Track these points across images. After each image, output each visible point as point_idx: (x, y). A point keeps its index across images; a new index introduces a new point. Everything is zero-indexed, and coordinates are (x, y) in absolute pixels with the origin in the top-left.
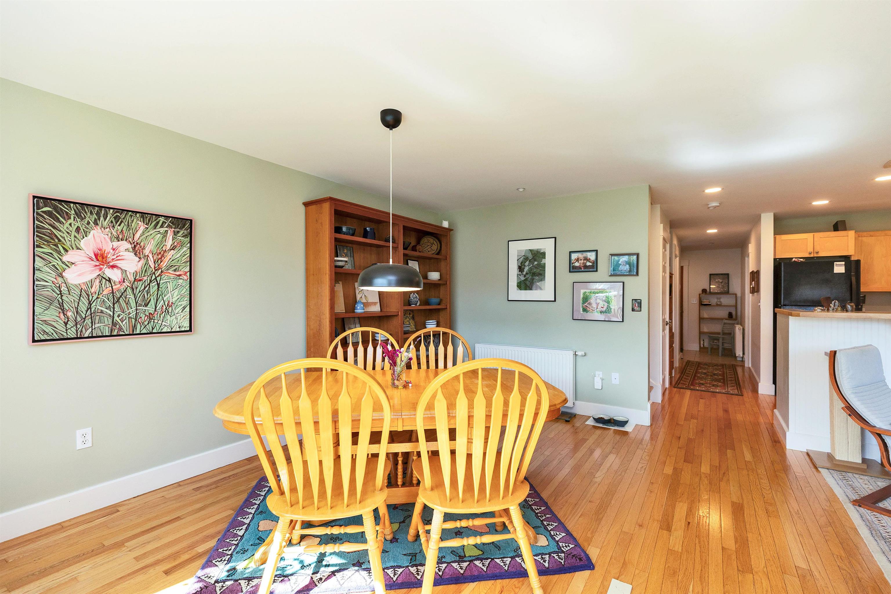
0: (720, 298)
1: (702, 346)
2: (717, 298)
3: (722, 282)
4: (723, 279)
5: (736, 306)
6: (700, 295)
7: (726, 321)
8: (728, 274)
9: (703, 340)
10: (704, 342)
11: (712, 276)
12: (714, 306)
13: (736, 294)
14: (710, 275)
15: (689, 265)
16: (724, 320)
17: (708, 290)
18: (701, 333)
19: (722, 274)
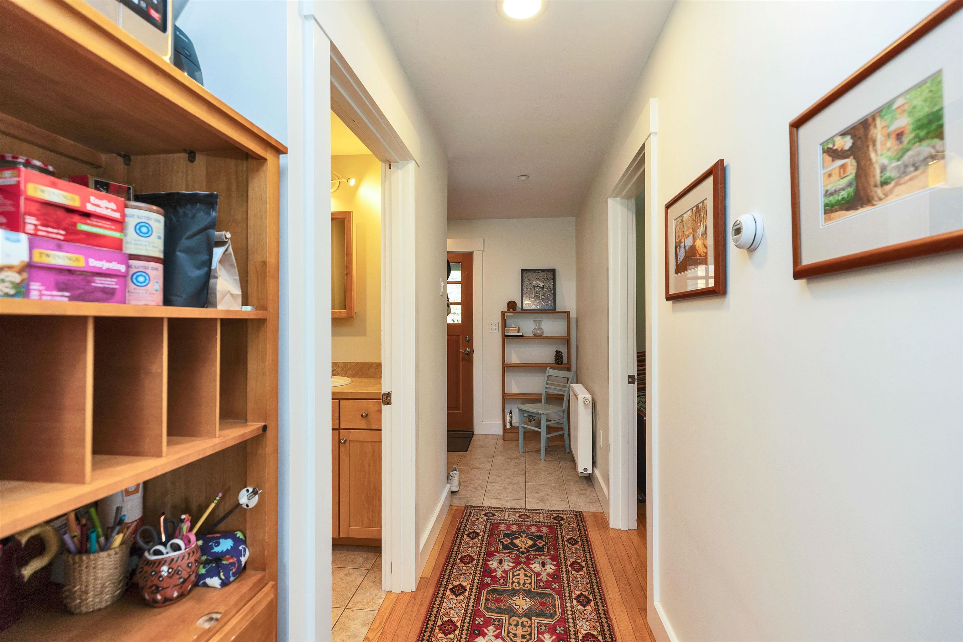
0: (540, 322)
1: (508, 426)
2: (536, 322)
3: (543, 288)
4: (545, 281)
5: (568, 342)
6: (503, 314)
7: (551, 372)
8: (553, 271)
9: (511, 413)
10: (511, 417)
11: (525, 274)
12: (529, 338)
13: (568, 313)
14: (523, 271)
15: (483, 251)
16: (548, 368)
17: (519, 305)
18: (506, 398)
19: (543, 270)
